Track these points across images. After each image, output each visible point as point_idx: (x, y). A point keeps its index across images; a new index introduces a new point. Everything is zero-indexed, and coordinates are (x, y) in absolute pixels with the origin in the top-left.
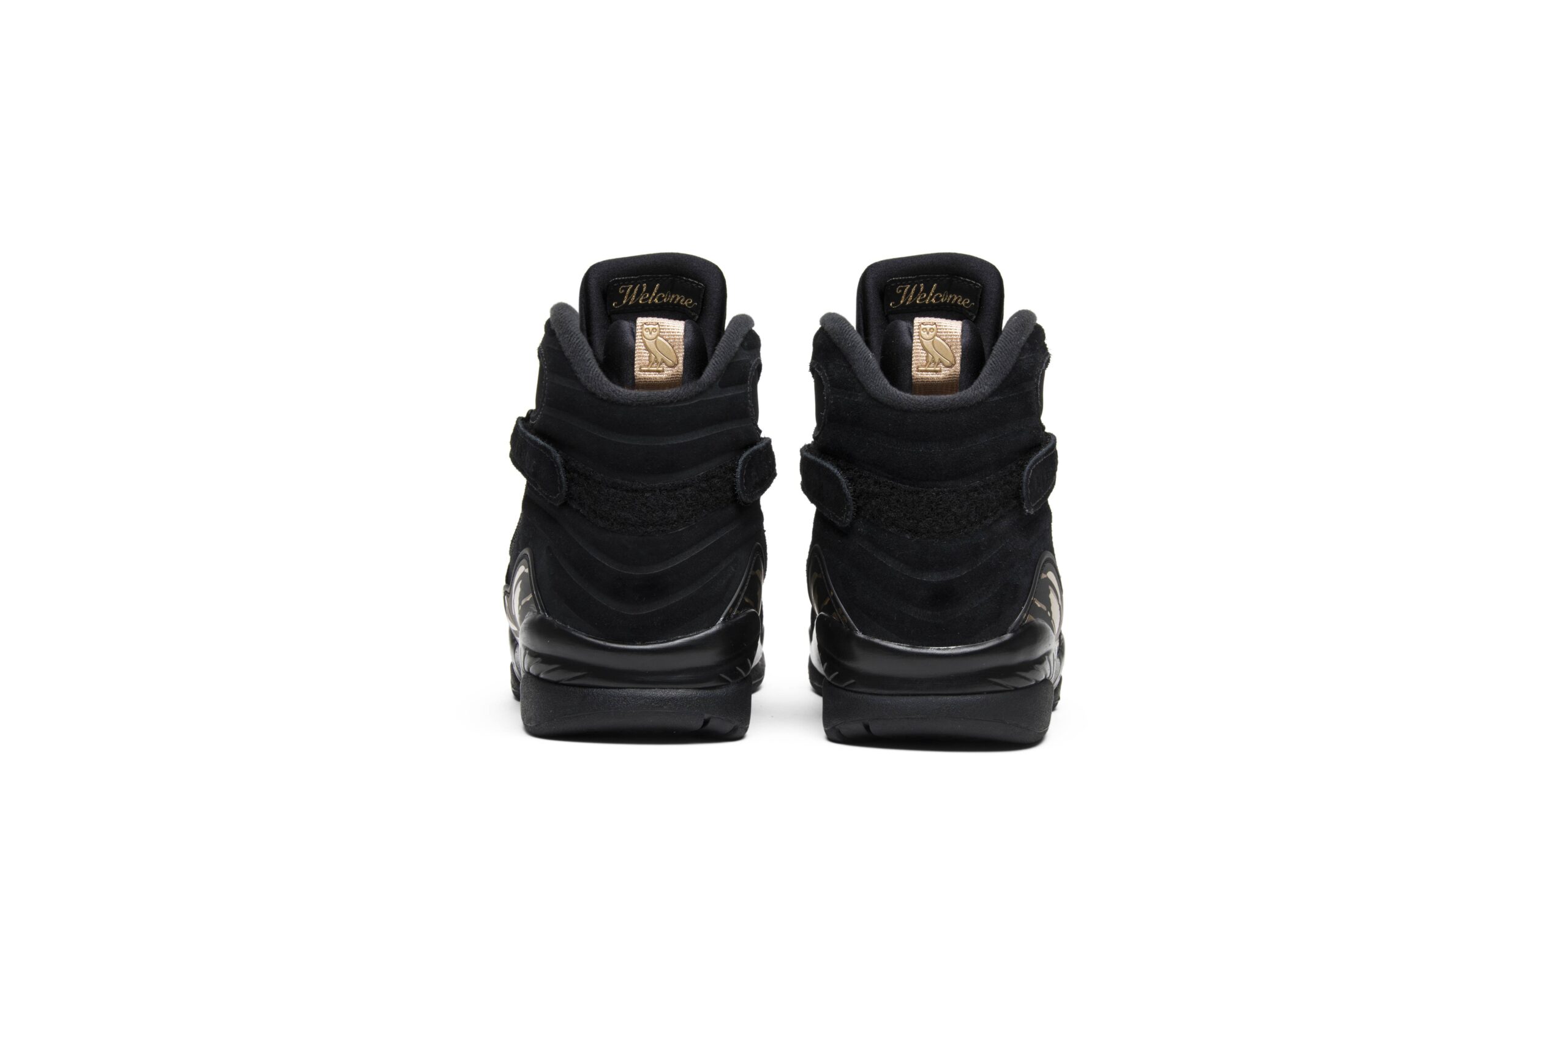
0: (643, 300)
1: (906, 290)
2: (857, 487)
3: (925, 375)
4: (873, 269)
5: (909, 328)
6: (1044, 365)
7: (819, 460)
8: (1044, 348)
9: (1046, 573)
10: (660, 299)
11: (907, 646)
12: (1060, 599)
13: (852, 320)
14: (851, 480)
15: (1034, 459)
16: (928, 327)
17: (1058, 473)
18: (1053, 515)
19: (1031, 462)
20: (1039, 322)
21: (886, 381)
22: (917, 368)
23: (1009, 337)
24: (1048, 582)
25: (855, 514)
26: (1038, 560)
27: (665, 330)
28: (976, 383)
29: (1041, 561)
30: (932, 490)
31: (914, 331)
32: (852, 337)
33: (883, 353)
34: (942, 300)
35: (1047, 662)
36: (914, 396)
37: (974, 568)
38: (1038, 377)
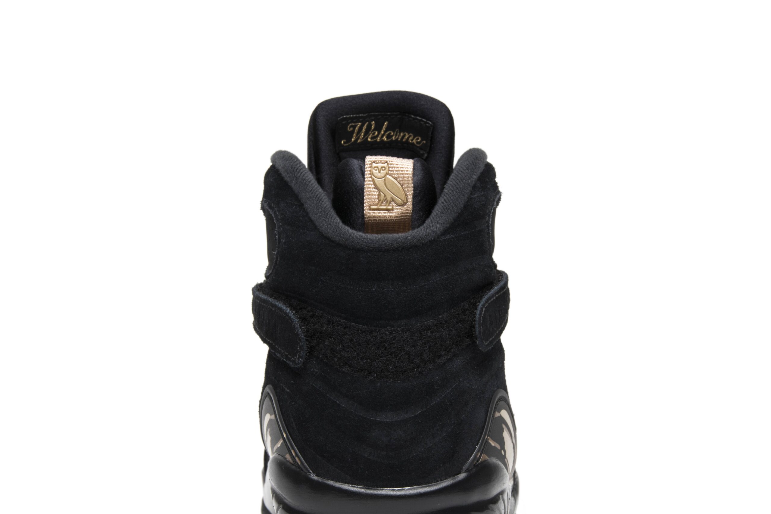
0: (372, 138)
1: (357, 128)
2: (310, 326)
3: (377, 214)
4: (323, 106)
5: (360, 166)
6: (495, 203)
7: (271, 300)
8: (495, 186)
9: (499, 412)
10: (389, 137)
11: (361, 488)
12: (514, 437)
13: (303, 158)
14: (303, 319)
15: (486, 297)
16: (380, 165)
17: (510, 311)
18: (506, 353)
19: (483, 300)
20: (489, 160)
21: (338, 220)
22: (369, 207)
23: (460, 176)
24: (501, 418)
25: (308, 354)
26: (492, 398)
27: (394, 169)
28: (428, 221)
29: (494, 400)
30: (385, 329)
31: (366, 170)
32: (304, 175)
33: (335, 191)
34: (394, 138)
35: (501, 501)
36: (367, 234)
37: (428, 407)
38: (489, 215)
